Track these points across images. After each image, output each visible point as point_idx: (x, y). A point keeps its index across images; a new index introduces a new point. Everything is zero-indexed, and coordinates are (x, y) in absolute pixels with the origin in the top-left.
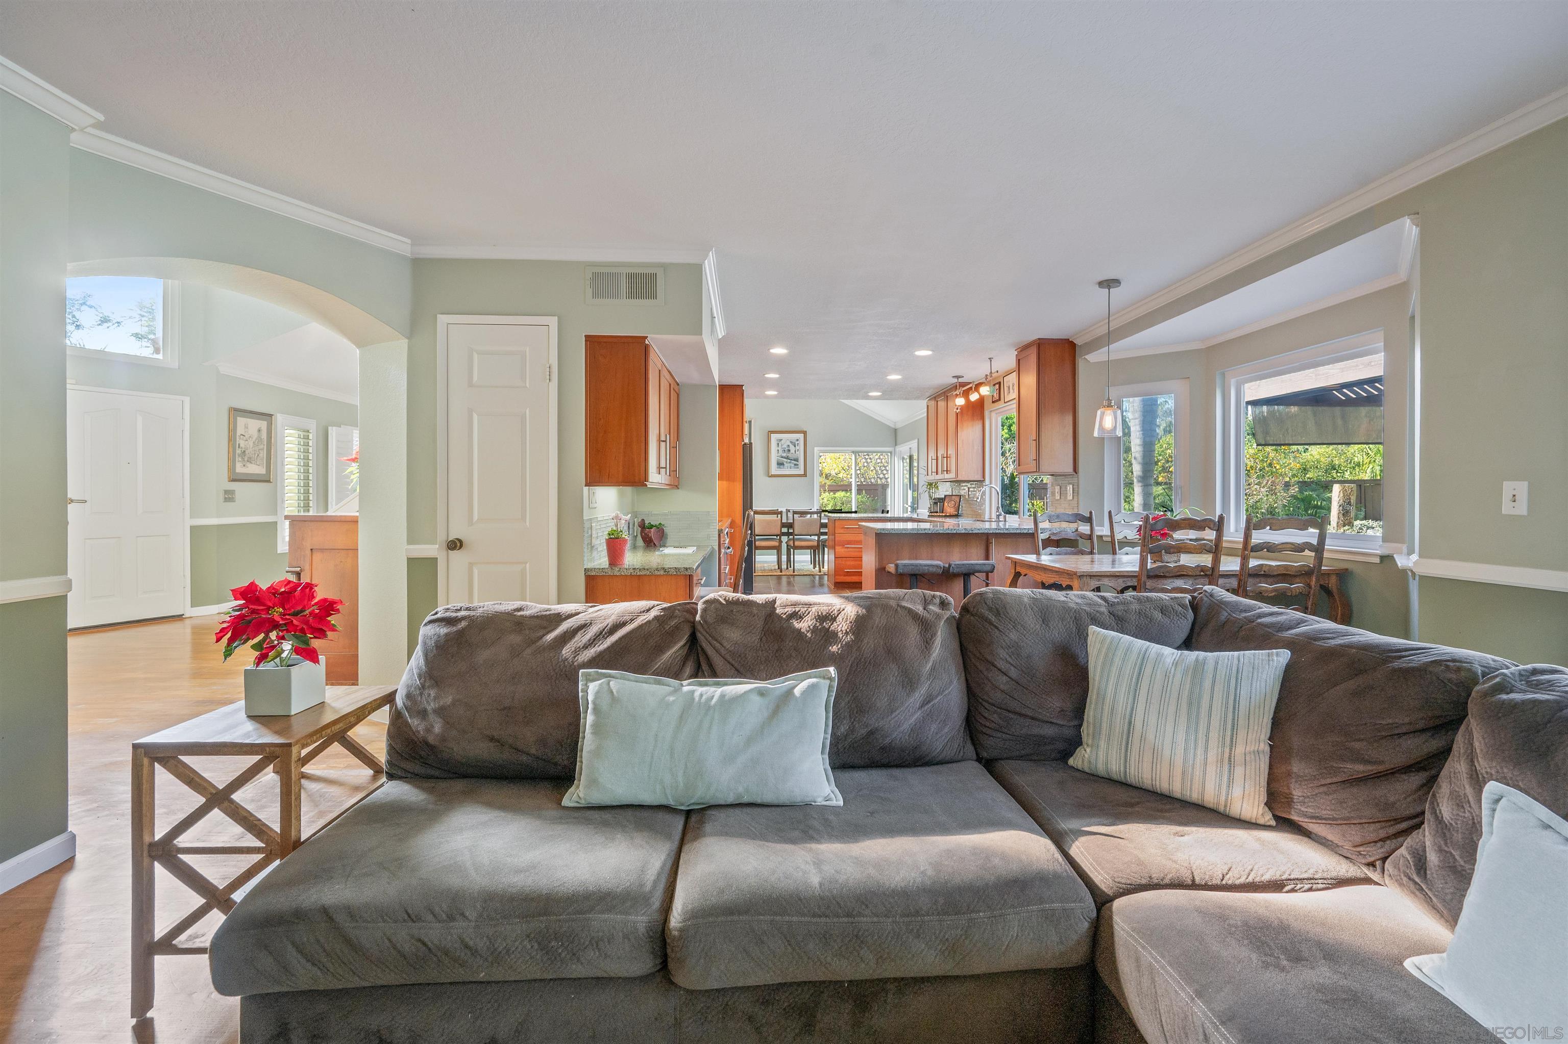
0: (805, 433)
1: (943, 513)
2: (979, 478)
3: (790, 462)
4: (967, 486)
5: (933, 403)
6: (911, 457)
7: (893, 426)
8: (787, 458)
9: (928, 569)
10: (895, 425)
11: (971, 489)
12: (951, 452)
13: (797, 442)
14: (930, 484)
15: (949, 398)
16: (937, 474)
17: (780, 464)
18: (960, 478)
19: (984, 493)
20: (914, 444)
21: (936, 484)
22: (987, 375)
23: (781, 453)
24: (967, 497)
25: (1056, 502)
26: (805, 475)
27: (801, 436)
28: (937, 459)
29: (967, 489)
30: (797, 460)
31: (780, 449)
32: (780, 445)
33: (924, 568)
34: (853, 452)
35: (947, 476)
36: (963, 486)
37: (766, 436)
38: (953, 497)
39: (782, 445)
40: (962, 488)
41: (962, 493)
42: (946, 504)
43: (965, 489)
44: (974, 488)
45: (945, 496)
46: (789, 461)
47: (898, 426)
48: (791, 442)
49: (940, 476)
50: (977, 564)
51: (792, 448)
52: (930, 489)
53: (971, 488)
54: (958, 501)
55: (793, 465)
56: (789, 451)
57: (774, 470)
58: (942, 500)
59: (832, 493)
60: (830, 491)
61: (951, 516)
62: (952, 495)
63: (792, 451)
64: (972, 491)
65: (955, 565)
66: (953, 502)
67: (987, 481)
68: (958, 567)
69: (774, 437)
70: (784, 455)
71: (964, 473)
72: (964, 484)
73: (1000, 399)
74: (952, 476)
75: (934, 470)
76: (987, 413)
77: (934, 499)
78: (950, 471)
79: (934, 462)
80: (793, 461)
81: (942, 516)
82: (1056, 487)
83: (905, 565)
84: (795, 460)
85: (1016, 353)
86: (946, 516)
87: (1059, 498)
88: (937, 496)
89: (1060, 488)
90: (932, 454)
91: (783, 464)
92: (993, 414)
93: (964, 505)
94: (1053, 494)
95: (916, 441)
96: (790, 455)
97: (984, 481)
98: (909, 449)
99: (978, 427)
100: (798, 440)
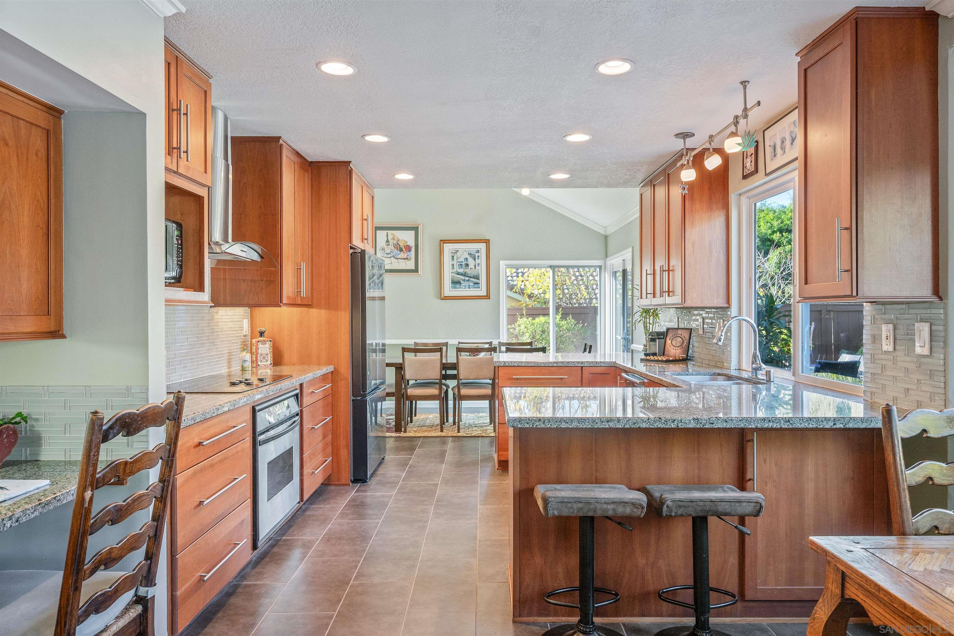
0: (487, 242)
1: (664, 355)
2: (721, 303)
3: (468, 281)
4: (700, 315)
5: (648, 192)
6: (624, 272)
7: (602, 231)
8: (465, 275)
9: (614, 510)
10: (605, 231)
11: (707, 321)
12: (675, 262)
13: (477, 255)
14: (646, 311)
15: (671, 176)
16: (654, 297)
17: (456, 283)
18: (689, 304)
19: (729, 330)
20: (627, 254)
21: (654, 311)
22: (736, 117)
23: (456, 268)
24: (701, 332)
25: (885, 356)
26: (487, 297)
27: (483, 246)
28: (654, 274)
29: (701, 320)
30: (477, 277)
31: (455, 263)
32: (455, 258)
33: (605, 506)
34: (551, 267)
35: (669, 300)
36: (694, 315)
37: (438, 248)
38: (680, 332)
39: (458, 258)
40: (694, 318)
41: (694, 325)
42: (669, 342)
43: (697, 320)
44: (711, 318)
45: (668, 329)
46: (467, 278)
47: (610, 231)
48: (470, 254)
49: (658, 301)
50: (722, 501)
51: (471, 262)
52: (645, 318)
53: (707, 318)
54: (687, 337)
55: (472, 284)
56: (467, 265)
57: (448, 290)
58: (662, 336)
59: (530, 319)
60: (528, 315)
61: (676, 361)
62: (678, 329)
63: (471, 265)
64: (708, 323)
65: (673, 501)
66: (679, 339)
67: (734, 311)
68: (680, 507)
69: (448, 248)
70: (461, 271)
71: (695, 296)
72: (696, 312)
73: (756, 171)
74: (676, 299)
75: (650, 290)
76: (733, 198)
77: (651, 334)
78: (673, 292)
79: (650, 278)
80: (471, 279)
81: (662, 361)
82: (884, 327)
83: (563, 502)
84: (474, 277)
85: (798, 59)
86: (668, 361)
87: (891, 348)
88: (657, 329)
89: (895, 329)
90: (647, 266)
91: (460, 283)
92: (744, 201)
93: (696, 344)
94: (876, 339)
95: (630, 249)
96: (468, 271)
97: (728, 307)
98: (621, 261)
99: (719, 221)
100: (478, 252)
